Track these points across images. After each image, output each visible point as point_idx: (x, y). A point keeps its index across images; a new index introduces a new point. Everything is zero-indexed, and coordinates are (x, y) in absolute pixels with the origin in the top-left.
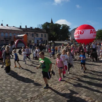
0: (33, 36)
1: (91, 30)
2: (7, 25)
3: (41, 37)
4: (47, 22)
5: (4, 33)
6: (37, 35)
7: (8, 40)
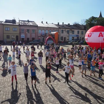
0: (68, 33)
1: (101, 33)
2: (47, 23)
3: (77, 34)
4: (93, 17)
5: (42, 30)
6: (73, 32)
7: (44, 37)
